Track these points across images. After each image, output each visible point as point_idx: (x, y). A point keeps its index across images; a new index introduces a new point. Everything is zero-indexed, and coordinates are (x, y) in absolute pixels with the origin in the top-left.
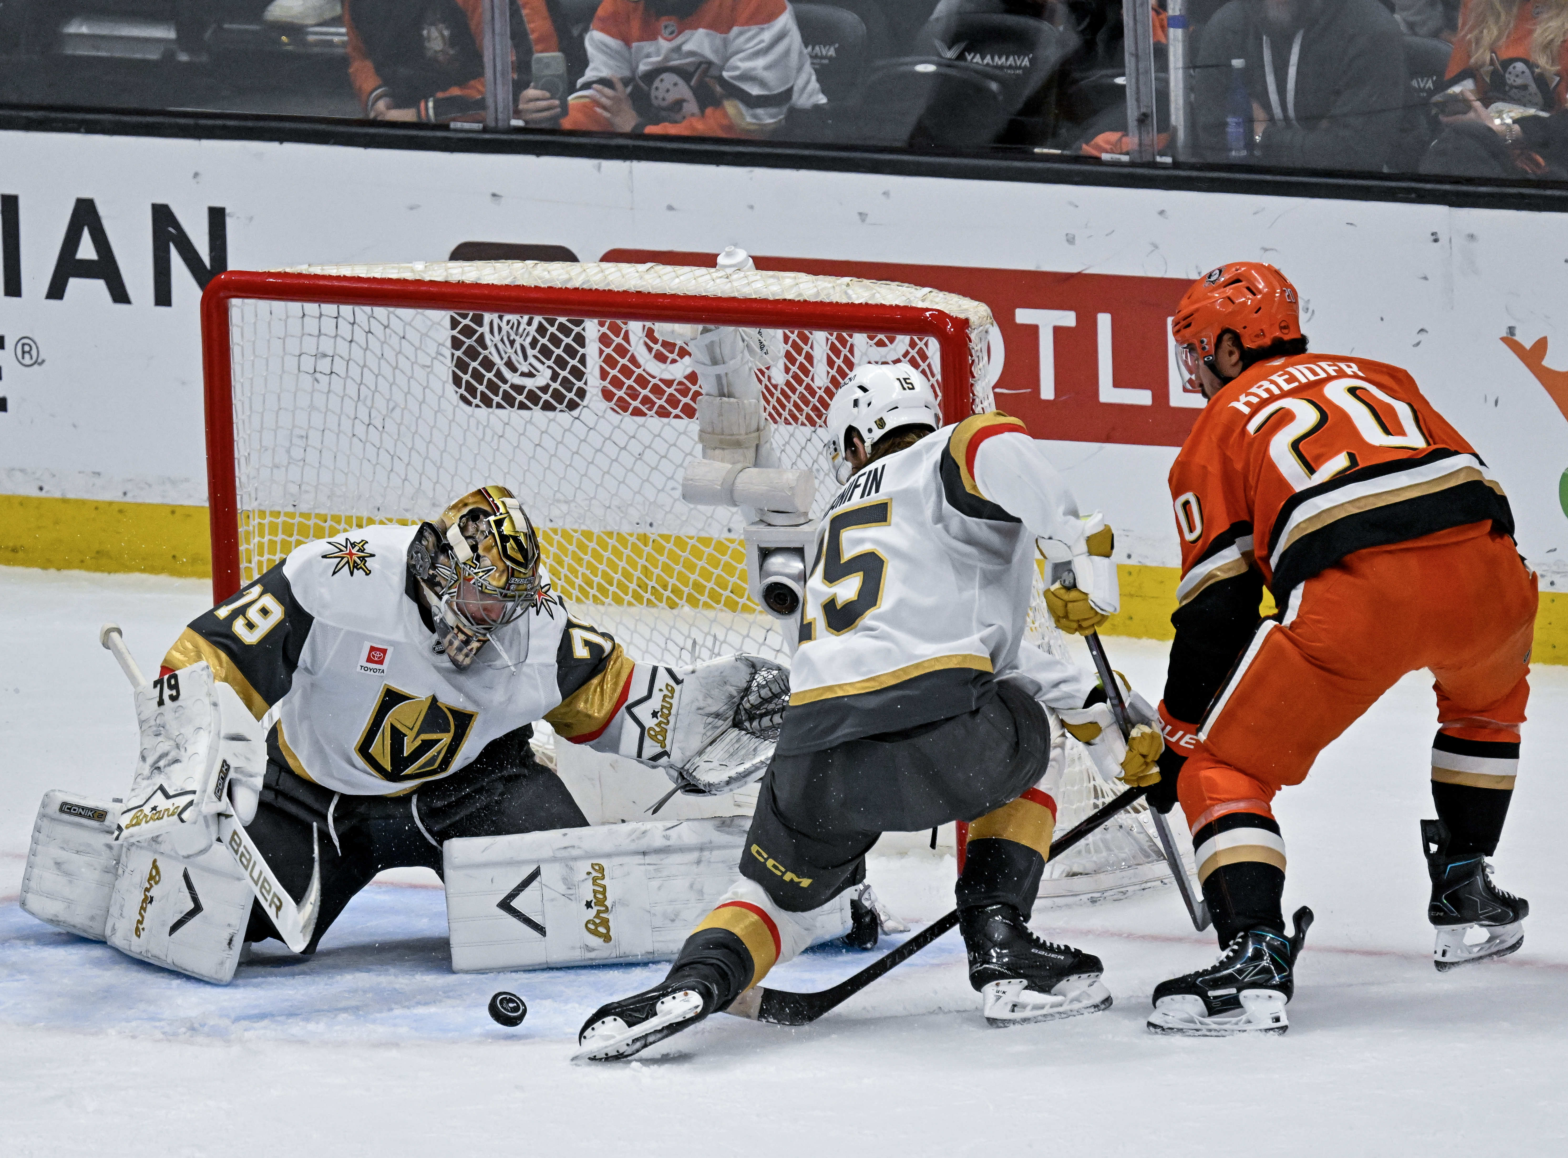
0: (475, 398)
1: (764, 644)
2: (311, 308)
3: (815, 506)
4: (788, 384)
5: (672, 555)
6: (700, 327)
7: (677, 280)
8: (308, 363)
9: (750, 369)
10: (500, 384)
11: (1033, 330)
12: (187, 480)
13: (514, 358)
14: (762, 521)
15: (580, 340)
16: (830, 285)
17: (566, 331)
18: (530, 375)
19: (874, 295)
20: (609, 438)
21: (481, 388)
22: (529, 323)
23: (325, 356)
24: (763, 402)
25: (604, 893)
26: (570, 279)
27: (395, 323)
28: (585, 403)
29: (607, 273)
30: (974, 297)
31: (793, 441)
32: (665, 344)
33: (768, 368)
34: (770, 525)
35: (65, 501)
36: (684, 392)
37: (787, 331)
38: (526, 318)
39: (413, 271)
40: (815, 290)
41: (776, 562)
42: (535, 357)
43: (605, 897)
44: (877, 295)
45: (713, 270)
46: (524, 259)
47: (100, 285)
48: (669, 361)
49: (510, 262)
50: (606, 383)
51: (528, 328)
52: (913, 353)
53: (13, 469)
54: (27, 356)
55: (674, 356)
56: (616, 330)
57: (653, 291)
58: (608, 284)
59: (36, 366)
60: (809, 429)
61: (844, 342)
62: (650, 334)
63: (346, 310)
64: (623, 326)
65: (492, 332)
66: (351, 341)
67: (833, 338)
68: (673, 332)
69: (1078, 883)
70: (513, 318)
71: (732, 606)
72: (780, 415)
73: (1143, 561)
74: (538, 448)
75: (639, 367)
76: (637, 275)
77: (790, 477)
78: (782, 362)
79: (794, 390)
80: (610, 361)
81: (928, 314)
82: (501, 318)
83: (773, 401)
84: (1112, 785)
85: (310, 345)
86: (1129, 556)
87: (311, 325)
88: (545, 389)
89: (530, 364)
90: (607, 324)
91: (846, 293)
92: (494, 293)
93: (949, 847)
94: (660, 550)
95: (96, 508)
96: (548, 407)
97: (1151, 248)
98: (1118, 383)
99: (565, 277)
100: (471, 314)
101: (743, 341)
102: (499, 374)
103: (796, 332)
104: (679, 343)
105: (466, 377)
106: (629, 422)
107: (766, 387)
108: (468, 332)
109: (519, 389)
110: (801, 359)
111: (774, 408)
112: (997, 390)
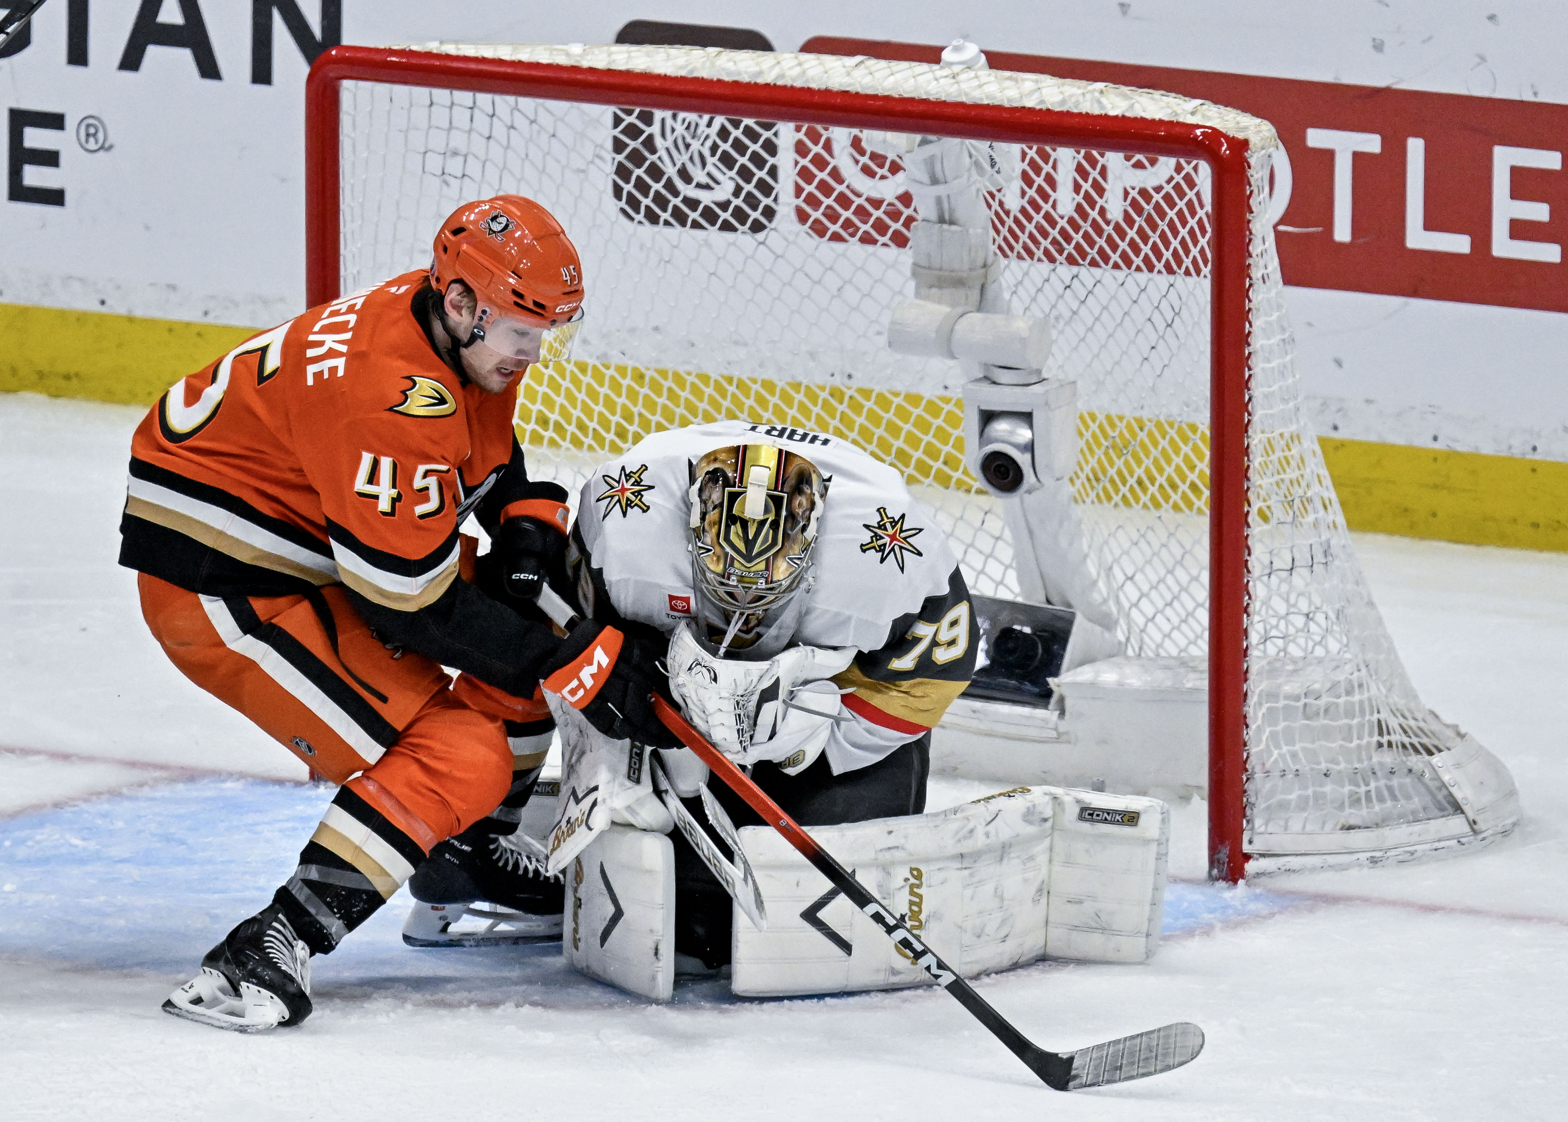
0: (638, 212)
1: (980, 529)
2: (441, 95)
3: (1050, 362)
4: (1023, 211)
5: (873, 417)
6: (918, 137)
7: (892, 79)
8: (434, 163)
9: (978, 190)
10: (669, 196)
11: (1328, 156)
12: (282, 300)
13: (690, 167)
14: (986, 378)
15: (771, 148)
16: (1080, 91)
17: (752, 135)
18: (707, 187)
19: (1132, 106)
20: (801, 269)
21: (646, 202)
22: (709, 125)
23: (455, 154)
24: (992, 233)
25: (919, 905)
26: (761, 73)
27: (544, 119)
28: (773, 225)
29: (806, 66)
30: (1257, 114)
31: (1027, 282)
32: (874, 156)
33: (999, 191)
34: (994, 383)
35: (131, 320)
36: (895, 215)
37: (1024, 146)
38: (706, 117)
39: (568, 54)
40: (1060, 97)
41: (1001, 427)
42: (715, 165)
43: (920, 911)
44: (1137, 106)
45: (935, 67)
46: (704, 44)
47: (184, 56)
48: (878, 176)
49: (688, 47)
50: (800, 202)
51: (708, 131)
52: (1178, 178)
53: (71, 277)
54: (92, 140)
55: (885, 171)
56: (815, 137)
57: (862, 91)
58: (807, 81)
59: (101, 153)
60: (1046, 266)
61: (1093, 163)
62: (856, 143)
63: (484, 99)
64: (822, 131)
65: (663, 135)
66: (489, 138)
67: (1080, 157)
68: (884, 141)
69: (1357, 838)
70: (692, 117)
71: (944, 480)
72: (1011, 248)
73: (1451, 444)
74: (713, 277)
75: (841, 181)
76: (844, 70)
77: (1021, 325)
78: (1018, 184)
79: (1030, 219)
80: (805, 175)
81: (1198, 132)
82: (674, 117)
83: (1004, 231)
84: (1402, 720)
85: (438, 141)
86: (1435, 439)
87: (440, 116)
88: (724, 206)
89: (709, 175)
90: (804, 129)
91: (1099, 102)
92: (668, 85)
93: (1199, 788)
94: (857, 408)
95: (170, 330)
96: (726, 227)
97: (1478, 60)
98: (1430, 225)
99: (754, 69)
100: (637, 110)
101: (971, 156)
102: (670, 186)
103: (1035, 148)
104: (891, 156)
105: (628, 188)
106: (826, 248)
107: (997, 214)
108: (633, 132)
109: (693, 203)
110: (1039, 181)
111: (1005, 239)
112: (1282, 228)
